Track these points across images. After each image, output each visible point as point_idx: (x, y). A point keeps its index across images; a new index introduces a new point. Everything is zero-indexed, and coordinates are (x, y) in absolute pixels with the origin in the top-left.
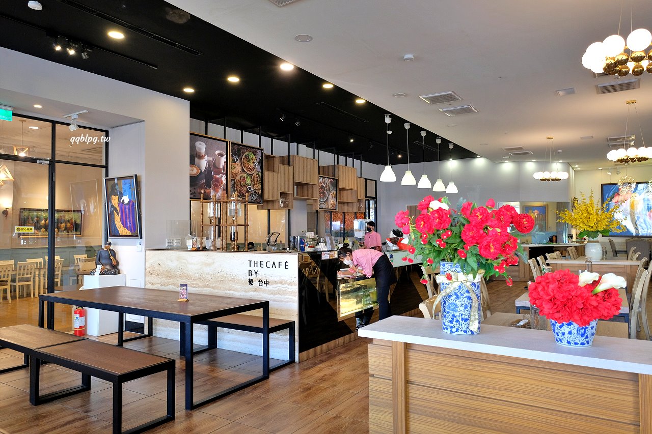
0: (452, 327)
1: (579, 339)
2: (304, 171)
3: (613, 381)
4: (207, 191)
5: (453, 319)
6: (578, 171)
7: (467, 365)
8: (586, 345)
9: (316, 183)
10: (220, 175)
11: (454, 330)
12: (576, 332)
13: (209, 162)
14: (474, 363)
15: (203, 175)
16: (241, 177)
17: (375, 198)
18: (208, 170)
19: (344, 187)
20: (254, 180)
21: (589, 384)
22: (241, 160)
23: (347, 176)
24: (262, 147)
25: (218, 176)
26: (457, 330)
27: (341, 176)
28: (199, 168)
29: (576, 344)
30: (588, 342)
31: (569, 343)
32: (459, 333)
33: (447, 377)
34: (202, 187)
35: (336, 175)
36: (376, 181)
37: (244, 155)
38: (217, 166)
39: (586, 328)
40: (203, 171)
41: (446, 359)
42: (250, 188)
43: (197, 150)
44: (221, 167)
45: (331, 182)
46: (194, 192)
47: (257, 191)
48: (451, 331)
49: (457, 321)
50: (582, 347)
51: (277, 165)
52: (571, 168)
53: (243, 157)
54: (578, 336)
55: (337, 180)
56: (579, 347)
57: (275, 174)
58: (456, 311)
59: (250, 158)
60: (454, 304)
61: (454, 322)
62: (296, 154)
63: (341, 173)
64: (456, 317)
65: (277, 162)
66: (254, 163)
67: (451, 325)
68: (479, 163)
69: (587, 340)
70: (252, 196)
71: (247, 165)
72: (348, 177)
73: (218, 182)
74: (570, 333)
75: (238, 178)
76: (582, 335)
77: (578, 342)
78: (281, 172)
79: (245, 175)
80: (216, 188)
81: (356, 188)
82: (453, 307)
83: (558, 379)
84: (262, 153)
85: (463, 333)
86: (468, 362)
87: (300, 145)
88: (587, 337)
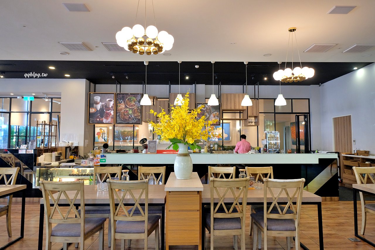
4: (101, 119)
10: (110, 111)
13: (102, 105)
15: (99, 112)
16: (124, 111)
18: (102, 109)
20: (134, 111)
22: (125, 102)
25: (108, 112)
28: (96, 108)
34: (98, 117)
37: (127, 98)
38: (108, 107)
40: (98, 110)
42: (131, 116)
43: (95, 100)
44: (111, 107)
46: (93, 120)
47: (137, 117)
53: (126, 100)
59: (131, 99)
66: (135, 102)
70: (134, 120)
71: (129, 104)
73: (109, 114)
75: (123, 111)
79: (128, 109)
80: (107, 118)
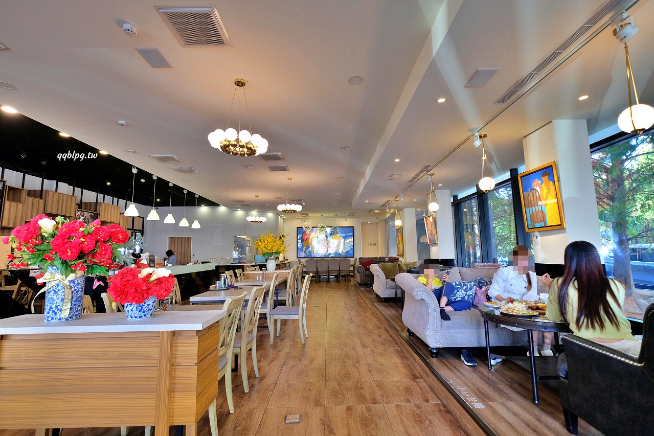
0: (48, 317)
1: (138, 314)
2: (58, 205)
3: (151, 339)
5: (50, 310)
6: (285, 219)
7: (50, 345)
8: (144, 317)
9: (73, 215)
11: (50, 319)
12: (135, 309)
14: (57, 343)
17: (142, 232)
19: (106, 220)
21: (134, 344)
23: (109, 212)
24: (4, 179)
26: (52, 319)
27: (103, 211)
29: (136, 317)
30: (145, 315)
31: (131, 317)
32: (54, 321)
33: (33, 358)
35: (98, 210)
36: (143, 218)
39: (143, 305)
41: (35, 343)
45: (91, 216)
48: (48, 320)
49: (53, 312)
50: (141, 319)
51: (24, 198)
52: (280, 217)
54: (137, 312)
55: (98, 214)
56: (138, 319)
57: (20, 205)
58: (53, 304)
60: (52, 298)
61: (51, 313)
62: (54, 190)
63: (103, 209)
64: (52, 308)
65: (24, 195)
67: (48, 315)
68: (222, 209)
69: (144, 314)
72: (111, 213)
74: (132, 310)
76: (140, 311)
77: (137, 316)
78: (28, 203)
81: (118, 222)
82: (51, 301)
83: (115, 344)
84: (4, 185)
85: (57, 320)
86: (52, 343)
87: (60, 183)
88: (144, 312)
